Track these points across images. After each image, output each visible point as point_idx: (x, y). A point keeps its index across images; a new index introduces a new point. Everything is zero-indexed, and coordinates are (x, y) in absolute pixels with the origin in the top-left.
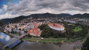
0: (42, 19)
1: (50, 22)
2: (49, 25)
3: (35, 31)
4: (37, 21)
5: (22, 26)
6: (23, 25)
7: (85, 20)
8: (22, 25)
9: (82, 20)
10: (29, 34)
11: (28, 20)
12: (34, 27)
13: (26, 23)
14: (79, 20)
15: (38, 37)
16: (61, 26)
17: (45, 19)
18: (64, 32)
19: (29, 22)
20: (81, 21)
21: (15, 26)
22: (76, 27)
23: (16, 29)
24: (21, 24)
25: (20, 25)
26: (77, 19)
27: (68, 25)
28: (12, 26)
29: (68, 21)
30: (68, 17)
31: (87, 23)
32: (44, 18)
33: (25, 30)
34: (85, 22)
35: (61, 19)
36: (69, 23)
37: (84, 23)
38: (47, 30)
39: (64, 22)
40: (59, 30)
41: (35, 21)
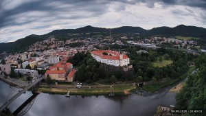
0: (76, 41)
1: (95, 47)
2: (92, 55)
3: (61, 69)
4: (64, 46)
5: (33, 58)
6: (35, 55)
7: (181, 41)
8: (32, 56)
9: (173, 40)
10: (48, 76)
11: (46, 44)
12: (60, 60)
13: (42, 51)
14: (166, 40)
15: (70, 83)
16: (121, 56)
17: (84, 41)
18: (129, 70)
19: (47, 49)
20: (171, 42)
21: (18, 59)
22: (158, 58)
23: (19, 66)
24: (29, 56)
25: (27, 57)
26: (158, 40)
27: (138, 52)
28: (12, 61)
29: (138, 44)
30: (137, 35)
31: (185, 47)
32: (81, 39)
33: (40, 69)
34: (181, 46)
35: (120, 39)
36: (139, 48)
37: (177, 47)
38: (88, 67)
39: (128, 47)
40: (117, 65)
41: (60, 47)
